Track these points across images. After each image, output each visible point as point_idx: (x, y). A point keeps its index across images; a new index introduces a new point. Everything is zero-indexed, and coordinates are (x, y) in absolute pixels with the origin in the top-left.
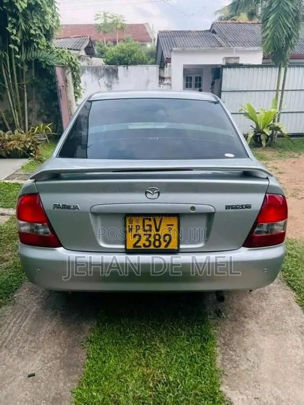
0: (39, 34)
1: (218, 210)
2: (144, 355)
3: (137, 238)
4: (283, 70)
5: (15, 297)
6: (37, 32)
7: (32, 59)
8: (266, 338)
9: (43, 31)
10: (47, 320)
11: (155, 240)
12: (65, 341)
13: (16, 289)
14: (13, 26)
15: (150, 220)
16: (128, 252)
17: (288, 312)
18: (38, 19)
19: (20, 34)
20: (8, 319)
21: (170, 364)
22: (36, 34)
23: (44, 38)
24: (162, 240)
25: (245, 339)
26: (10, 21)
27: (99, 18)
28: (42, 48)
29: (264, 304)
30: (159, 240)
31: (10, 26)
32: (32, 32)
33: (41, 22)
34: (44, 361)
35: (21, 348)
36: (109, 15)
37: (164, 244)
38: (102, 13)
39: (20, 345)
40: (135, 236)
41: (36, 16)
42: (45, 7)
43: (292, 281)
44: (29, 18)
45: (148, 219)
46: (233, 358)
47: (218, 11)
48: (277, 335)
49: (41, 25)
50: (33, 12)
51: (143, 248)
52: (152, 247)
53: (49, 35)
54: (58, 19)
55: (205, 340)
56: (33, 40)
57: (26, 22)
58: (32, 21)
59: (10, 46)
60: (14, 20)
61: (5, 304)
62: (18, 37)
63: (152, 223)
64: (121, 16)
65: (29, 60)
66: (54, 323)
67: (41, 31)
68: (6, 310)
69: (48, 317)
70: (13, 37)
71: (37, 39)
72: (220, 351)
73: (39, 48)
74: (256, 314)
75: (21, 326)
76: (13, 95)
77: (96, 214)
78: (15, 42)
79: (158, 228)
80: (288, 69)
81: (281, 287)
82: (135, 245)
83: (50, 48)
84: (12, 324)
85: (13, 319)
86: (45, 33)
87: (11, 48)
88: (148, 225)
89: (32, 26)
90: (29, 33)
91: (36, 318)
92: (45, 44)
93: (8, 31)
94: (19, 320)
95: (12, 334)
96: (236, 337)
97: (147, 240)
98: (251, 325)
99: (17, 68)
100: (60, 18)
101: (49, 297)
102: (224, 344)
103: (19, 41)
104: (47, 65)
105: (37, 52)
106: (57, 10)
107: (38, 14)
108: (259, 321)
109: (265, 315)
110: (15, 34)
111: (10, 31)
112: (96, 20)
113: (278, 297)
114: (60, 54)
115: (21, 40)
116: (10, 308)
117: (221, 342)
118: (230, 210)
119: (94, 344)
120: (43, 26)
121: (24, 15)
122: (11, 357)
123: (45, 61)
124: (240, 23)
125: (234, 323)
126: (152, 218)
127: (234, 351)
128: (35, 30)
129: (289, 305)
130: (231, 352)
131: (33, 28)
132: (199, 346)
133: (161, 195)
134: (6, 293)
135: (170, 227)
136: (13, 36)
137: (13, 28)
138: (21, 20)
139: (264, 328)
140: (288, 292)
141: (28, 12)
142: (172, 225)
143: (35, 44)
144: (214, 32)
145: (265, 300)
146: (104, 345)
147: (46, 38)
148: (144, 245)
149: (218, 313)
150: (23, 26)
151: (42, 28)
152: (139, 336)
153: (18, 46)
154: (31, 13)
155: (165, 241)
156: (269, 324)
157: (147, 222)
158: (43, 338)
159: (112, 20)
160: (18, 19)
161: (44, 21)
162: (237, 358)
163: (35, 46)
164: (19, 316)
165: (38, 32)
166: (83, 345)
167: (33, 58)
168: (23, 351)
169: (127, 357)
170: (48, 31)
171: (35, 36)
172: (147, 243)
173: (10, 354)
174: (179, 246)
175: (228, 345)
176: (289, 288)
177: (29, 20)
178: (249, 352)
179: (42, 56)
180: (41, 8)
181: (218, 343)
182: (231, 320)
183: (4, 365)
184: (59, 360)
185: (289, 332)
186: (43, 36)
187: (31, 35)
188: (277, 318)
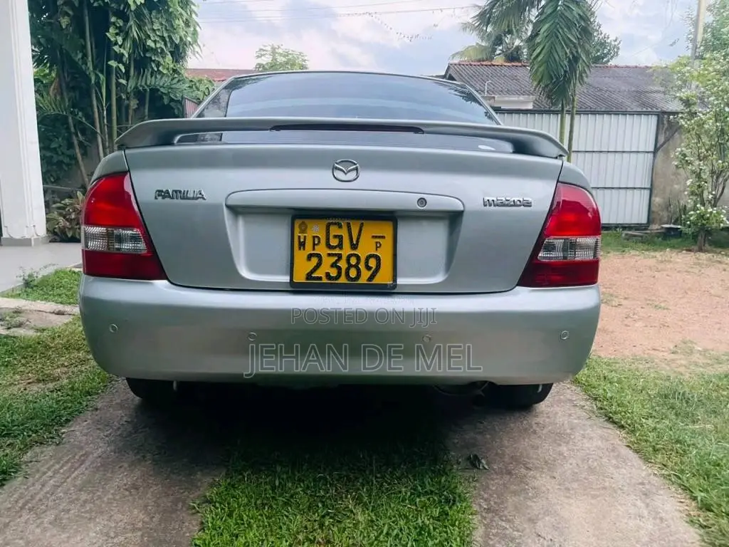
0: (162, 49)
1: (469, 207)
2: (322, 526)
3: (315, 261)
4: (568, 118)
5: (62, 434)
6: (158, 45)
7: (146, 87)
8: (572, 501)
9: (169, 45)
10: (122, 469)
11: (350, 266)
12: (155, 502)
13: (68, 421)
14: (117, 31)
15: (340, 227)
16: (296, 289)
17: (614, 462)
18: (161, 24)
19: (128, 44)
20: (42, 466)
21: (376, 540)
22: (157, 49)
23: (169, 57)
24: (362, 266)
25: (529, 503)
26: (114, 23)
27: (264, 55)
28: (165, 72)
29: (564, 449)
30: (356, 266)
31: (112, 30)
32: (150, 43)
33: (166, 30)
34: (107, 535)
35: (63, 511)
36: (280, 51)
37: (365, 274)
38: (269, 48)
39: (61, 507)
40: (310, 257)
41: (158, 19)
42: (174, 5)
43: (615, 413)
44: (147, 21)
45: (335, 224)
46: (508, 532)
47: (457, 53)
48: (594, 497)
49: (166, 35)
50: (154, 13)
51: (325, 280)
52: (343, 280)
53: (179, 54)
54: (195, 30)
55: (447, 501)
56: (151, 58)
57: (140, 28)
58: (150, 26)
59: (109, 63)
60: (121, 23)
61: (41, 443)
62: (124, 49)
63: (344, 232)
64: (300, 53)
65: (141, 88)
66: (138, 473)
67: (166, 45)
68: (42, 453)
69: (126, 465)
70: (116, 48)
71: (158, 57)
72: (480, 522)
73: (160, 72)
74: (550, 465)
75: (68, 478)
76: (107, 144)
77: (236, 210)
78: (119, 58)
79: (355, 242)
80: (577, 118)
81: (596, 424)
82: (309, 276)
83: (179, 74)
84: (50, 473)
85: (53, 465)
86: (173, 50)
87: (112, 66)
88: (335, 236)
89: (151, 35)
90: (144, 45)
91: (102, 465)
92: (172, 66)
93: (109, 39)
94: (65, 468)
95: (47, 489)
96: (511, 500)
97: (334, 265)
98: (541, 480)
99: (119, 100)
100: (198, 28)
101: (130, 434)
102: (488, 510)
103: (127, 56)
104: (172, 100)
105: (156, 77)
106: (194, 16)
107: (162, 16)
108: (555, 474)
109: (567, 466)
110: (120, 43)
111: (112, 39)
112: (258, 57)
113: (591, 438)
114: (195, 84)
115: (129, 55)
116: (49, 450)
117: (480, 506)
118: (492, 207)
119: (217, 505)
120: (170, 37)
121: (139, 14)
122: (37, 527)
123: (169, 92)
124: (494, 65)
125: (507, 478)
126: (343, 223)
127: (508, 521)
128: (155, 42)
129: (613, 451)
130: (503, 524)
131: (152, 38)
132: (436, 512)
133: (362, 174)
134: (45, 425)
135: (378, 240)
136: (117, 46)
137: (117, 34)
138: (131, 23)
139: (567, 485)
140: (609, 431)
141: (146, 12)
142: (383, 237)
143: (153, 65)
144: (451, 78)
145: (564, 443)
146: (239, 507)
147: (172, 56)
148: (328, 275)
149: (474, 462)
150: (135, 32)
151: (167, 40)
152: (311, 495)
153: (124, 64)
154: (151, 14)
155: (368, 268)
156: (577, 480)
157: (334, 231)
158: (110, 496)
159: (284, 59)
160: (126, 20)
161: (172, 28)
162: (515, 533)
163: (152, 68)
164: (67, 462)
165: (161, 45)
166: (194, 508)
167: (148, 86)
168: (67, 516)
169: (284, 527)
170: (177, 46)
171: (154, 51)
172: (334, 273)
173: (38, 521)
174: (395, 280)
175: (495, 512)
176: (611, 426)
177: (145, 24)
178: (540, 523)
179: (164, 84)
180: (169, 7)
181: (475, 508)
182: (500, 473)
183: (21, 538)
184: (139, 533)
185: (619, 492)
186: (169, 54)
187: (147, 49)
188: (591, 470)
